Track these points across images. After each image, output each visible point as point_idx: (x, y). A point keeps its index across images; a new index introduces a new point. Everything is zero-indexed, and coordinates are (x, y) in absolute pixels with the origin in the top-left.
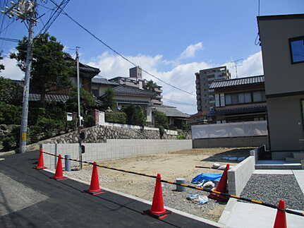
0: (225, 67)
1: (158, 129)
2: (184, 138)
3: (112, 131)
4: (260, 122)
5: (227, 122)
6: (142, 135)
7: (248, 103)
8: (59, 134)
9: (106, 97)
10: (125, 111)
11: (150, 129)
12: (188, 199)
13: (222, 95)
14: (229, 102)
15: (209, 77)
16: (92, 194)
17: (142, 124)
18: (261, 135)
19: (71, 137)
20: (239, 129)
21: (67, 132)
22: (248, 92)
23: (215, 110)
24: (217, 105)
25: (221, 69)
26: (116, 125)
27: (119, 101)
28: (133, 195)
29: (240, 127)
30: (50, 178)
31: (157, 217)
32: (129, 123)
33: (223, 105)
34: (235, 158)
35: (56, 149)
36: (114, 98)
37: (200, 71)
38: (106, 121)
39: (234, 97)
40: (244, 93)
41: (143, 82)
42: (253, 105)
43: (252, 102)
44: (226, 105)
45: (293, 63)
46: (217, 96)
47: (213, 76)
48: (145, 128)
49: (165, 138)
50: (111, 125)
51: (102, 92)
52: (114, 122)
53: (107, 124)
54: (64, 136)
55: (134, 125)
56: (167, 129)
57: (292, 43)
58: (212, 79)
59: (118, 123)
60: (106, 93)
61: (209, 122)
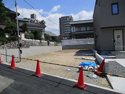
0: (71, 16)
1: (47, 42)
2: (57, 45)
3: (28, 42)
4: (89, 39)
5: (76, 39)
6: (41, 44)
7: (84, 31)
8: (3, 44)
9: (24, 26)
10: (33, 33)
11: (44, 41)
12: (88, 76)
13: (74, 27)
14: (77, 30)
15: (65, 20)
16: (38, 77)
17: (40, 39)
18: (89, 44)
19: (9, 45)
20: (81, 42)
21: (7, 43)
22: (84, 26)
23: (71, 34)
24: (72, 32)
25: (70, 17)
26: (30, 40)
27: (29, 29)
28: (59, 76)
29: (82, 41)
30: (8, 68)
31: (83, 89)
32: (35, 39)
33: (75, 31)
34: (88, 54)
35: (6, 52)
36: (27, 27)
37: (61, 17)
38: (25, 38)
39: (79, 28)
40: (83, 26)
41: (37, 21)
42: (86, 32)
43: (86, 31)
44: (76, 32)
45: (113, 14)
46: (72, 28)
47: (66, 19)
48: (42, 41)
49: (50, 45)
50: (28, 39)
51: (21, 24)
52: (29, 38)
53: (26, 39)
54: (6, 45)
55: (37, 40)
56: (51, 41)
57: (113, 5)
58: (66, 21)
59: (31, 39)
60: (24, 25)
61: (68, 39)
